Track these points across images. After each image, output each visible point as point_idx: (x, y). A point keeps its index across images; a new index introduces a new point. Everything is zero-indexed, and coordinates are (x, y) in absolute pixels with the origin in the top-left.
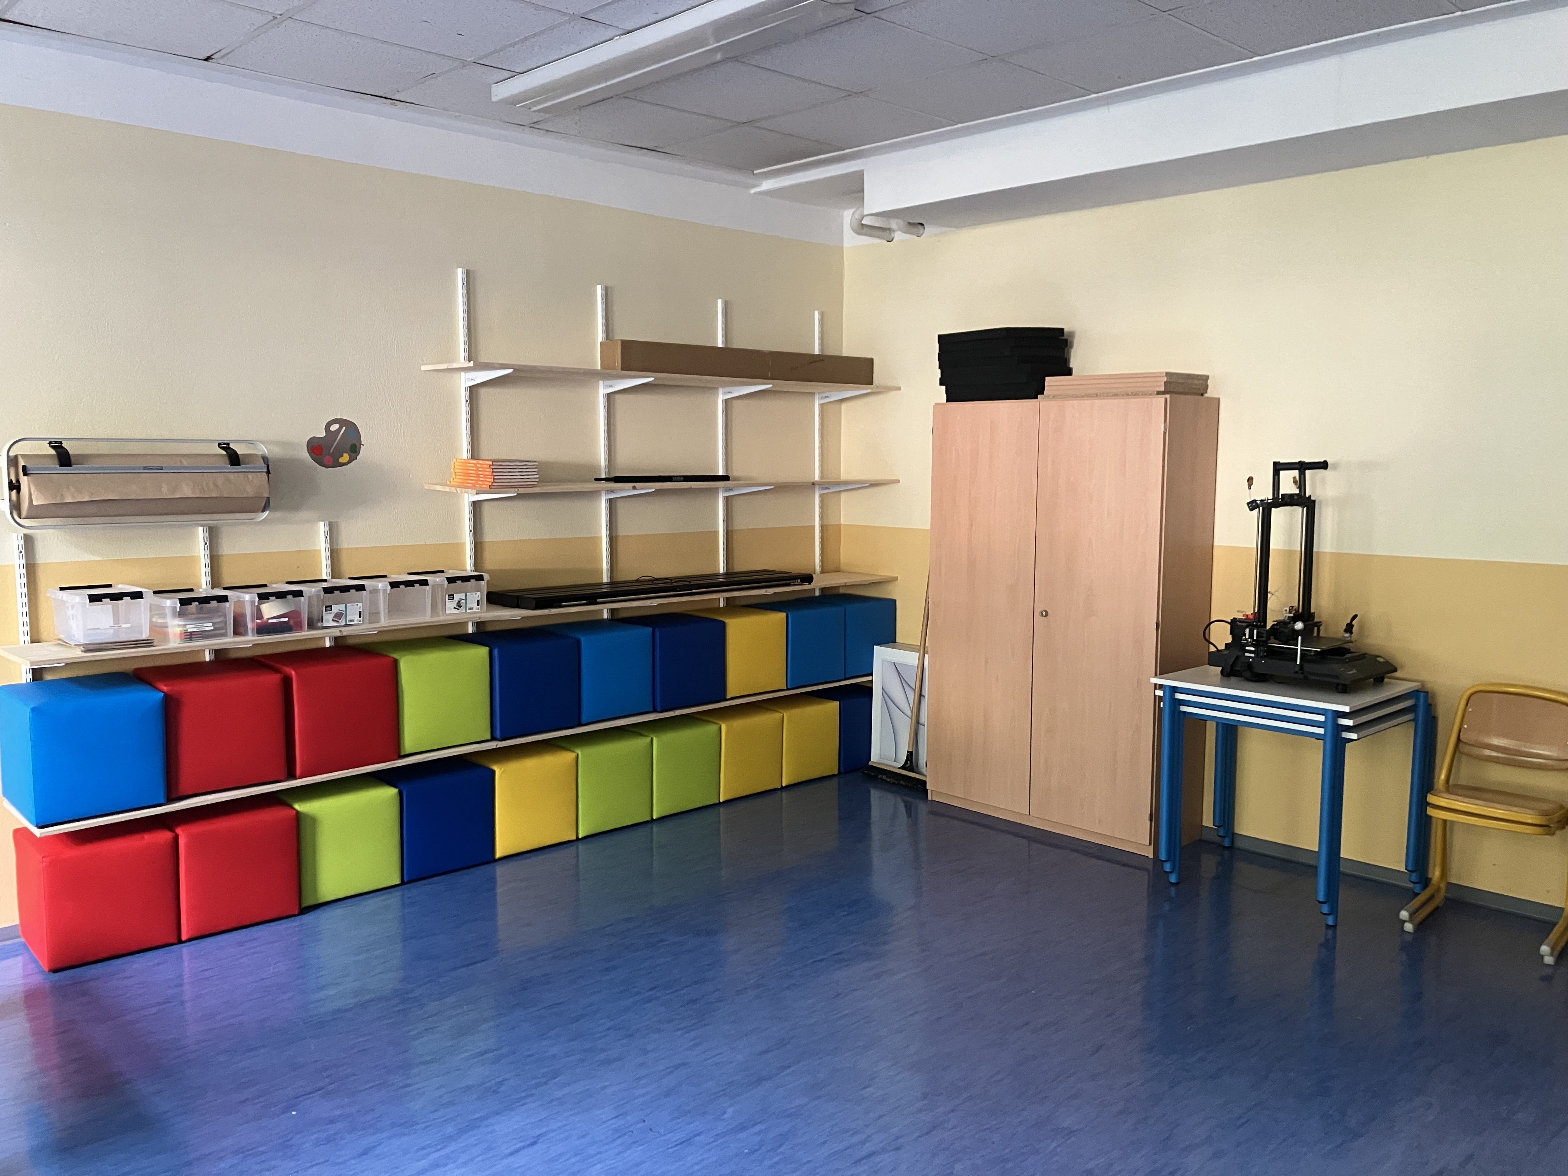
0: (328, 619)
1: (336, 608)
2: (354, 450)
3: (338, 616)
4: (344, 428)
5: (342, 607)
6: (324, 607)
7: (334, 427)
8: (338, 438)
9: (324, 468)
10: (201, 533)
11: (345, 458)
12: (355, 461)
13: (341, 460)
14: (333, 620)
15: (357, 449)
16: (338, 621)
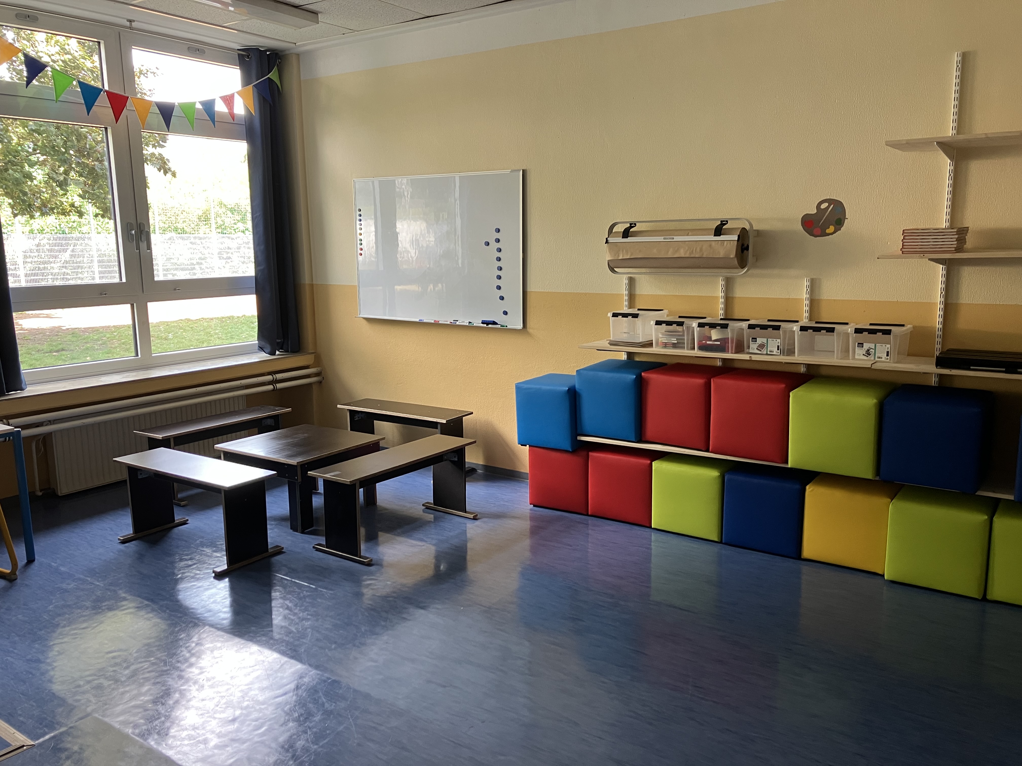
0: (754, 347)
1: (759, 341)
2: (839, 223)
3: (761, 346)
4: (832, 206)
5: (764, 340)
6: (751, 338)
7: (824, 206)
8: (827, 214)
9: (813, 237)
10: (721, 282)
11: (832, 229)
12: (839, 232)
13: (828, 231)
14: (757, 349)
15: (842, 222)
16: (761, 350)
